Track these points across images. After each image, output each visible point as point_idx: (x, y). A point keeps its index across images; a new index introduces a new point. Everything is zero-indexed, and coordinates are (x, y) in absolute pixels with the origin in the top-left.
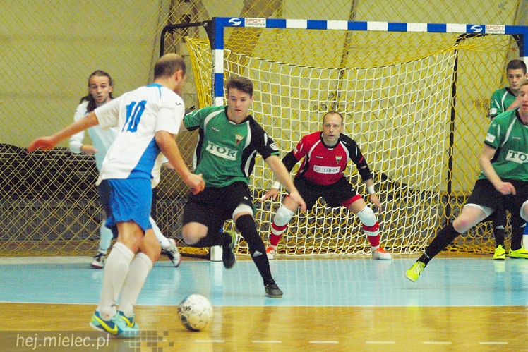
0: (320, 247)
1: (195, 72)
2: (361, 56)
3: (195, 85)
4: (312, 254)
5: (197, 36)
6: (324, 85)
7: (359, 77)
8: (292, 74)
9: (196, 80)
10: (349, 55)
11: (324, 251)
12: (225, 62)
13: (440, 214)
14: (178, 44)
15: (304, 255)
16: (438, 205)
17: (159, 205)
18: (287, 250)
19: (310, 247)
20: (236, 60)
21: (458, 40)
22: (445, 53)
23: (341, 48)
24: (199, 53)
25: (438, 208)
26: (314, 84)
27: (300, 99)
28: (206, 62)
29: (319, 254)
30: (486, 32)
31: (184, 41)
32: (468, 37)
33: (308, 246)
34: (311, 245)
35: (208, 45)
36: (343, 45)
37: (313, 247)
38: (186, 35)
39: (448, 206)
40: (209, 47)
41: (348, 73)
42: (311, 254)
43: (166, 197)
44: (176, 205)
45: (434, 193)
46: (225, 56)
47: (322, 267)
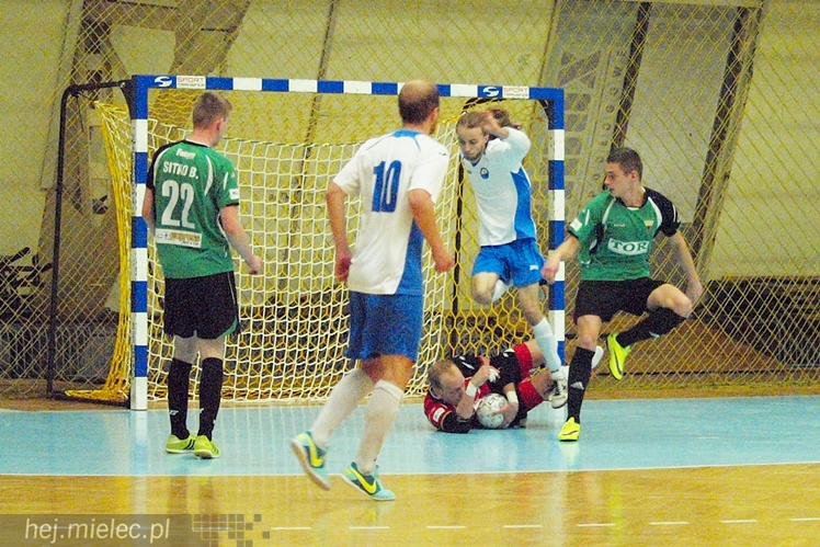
0: (280, 389)
1: (108, 150)
2: (335, 128)
3: (108, 167)
4: (270, 399)
5: (110, 102)
6: (285, 167)
7: (333, 156)
8: (241, 152)
9: (110, 161)
10: (319, 126)
11: (286, 395)
12: (149, 136)
13: (443, 343)
14: (85, 112)
15: (259, 400)
16: (440, 330)
17: (59, 333)
18: (235, 394)
19: (266, 390)
20: (164, 134)
21: (466, 107)
22: (448, 124)
23: (307, 117)
24: (113, 123)
25: (440, 335)
26: (271, 166)
27: (252, 187)
28: (123, 136)
29: (279, 399)
30: (504, 96)
31: (93, 107)
32: (480, 102)
33: (263, 388)
34: (268, 386)
35: (126, 112)
36: (309, 113)
37: (270, 389)
38: (96, 99)
39: (454, 331)
40: (128, 115)
41: (317, 151)
42: (267, 400)
43: (68, 322)
44: (82, 332)
45: (435, 313)
46: (150, 128)
47: (283, 417)
